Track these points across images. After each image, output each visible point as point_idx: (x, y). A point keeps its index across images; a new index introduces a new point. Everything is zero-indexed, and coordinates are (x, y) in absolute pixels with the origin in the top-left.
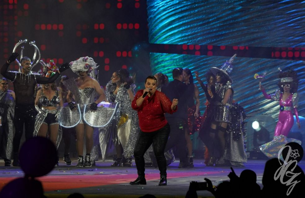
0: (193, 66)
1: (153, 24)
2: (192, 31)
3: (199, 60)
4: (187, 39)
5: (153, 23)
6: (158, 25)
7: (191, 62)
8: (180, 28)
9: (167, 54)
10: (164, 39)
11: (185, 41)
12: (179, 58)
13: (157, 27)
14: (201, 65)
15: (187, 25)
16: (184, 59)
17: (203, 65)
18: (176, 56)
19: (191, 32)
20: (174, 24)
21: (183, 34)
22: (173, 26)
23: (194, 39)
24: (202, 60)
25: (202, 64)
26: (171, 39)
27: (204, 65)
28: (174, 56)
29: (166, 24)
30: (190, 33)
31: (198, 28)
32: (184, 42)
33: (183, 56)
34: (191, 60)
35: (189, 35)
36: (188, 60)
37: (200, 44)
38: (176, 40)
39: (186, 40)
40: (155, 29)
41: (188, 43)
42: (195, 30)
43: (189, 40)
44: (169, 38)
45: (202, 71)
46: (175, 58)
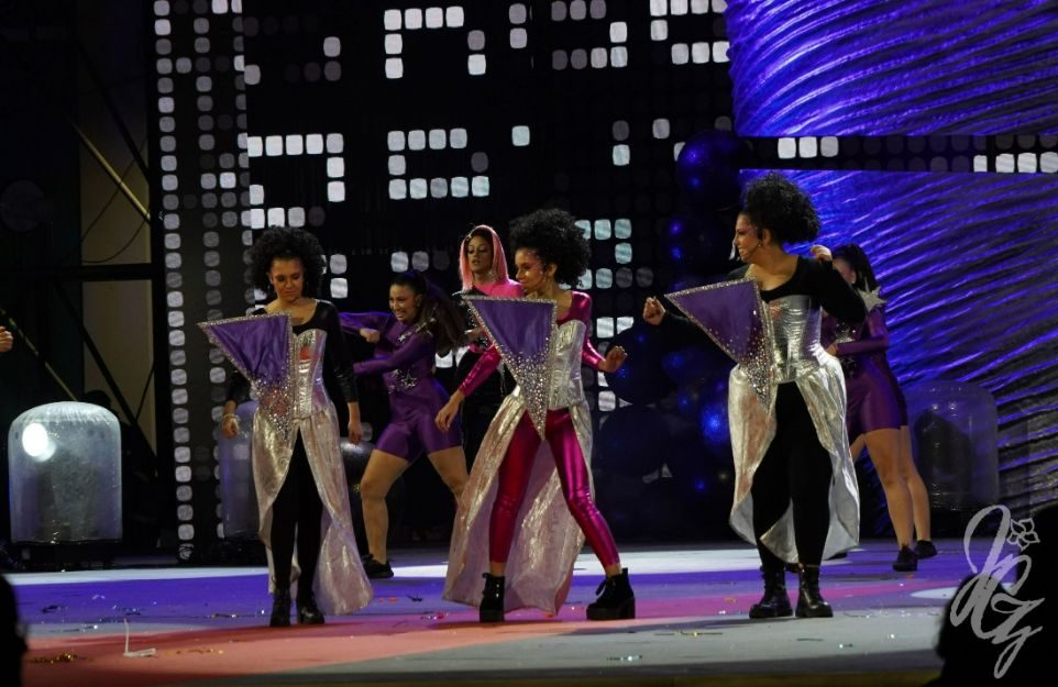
0: (890, 212)
1: (745, 69)
2: (883, 89)
3: (910, 189)
4: (866, 116)
5: (744, 64)
6: (762, 70)
7: (884, 199)
8: (839, 78)
9: (798, 171)
10: (787, 120)
11: (859, 124)
12: (840, 183)
13: (760, 76)
14: (920, 206)
15: (865, 68)
16: (856, 187)
17: (924, 204)
18: (829, 179)
19: (880, 92)
20: (818, 66)
21: (851, 97)
22: (817, 71)
23: (890, 114)
24: (920, 190)
25: (923, 201)
26: (809, 118)
27: (928, 205)
28: (825, 179)
29: (790, 65)
30: (874, 96)
31: (902, 76)
32: (857, 128)
33: (855, 177)
34: (882, 191)
35: (870, 103)
36: (872, 191)
37: (911, 132)
38: (829, 123)
39: (862, 120)
40: (754, 85)
41: (867, 131)
42: (894, 84)
43: (874, 120)
44: (803, 114)
45: (923, 228)
46: (826, 185)
